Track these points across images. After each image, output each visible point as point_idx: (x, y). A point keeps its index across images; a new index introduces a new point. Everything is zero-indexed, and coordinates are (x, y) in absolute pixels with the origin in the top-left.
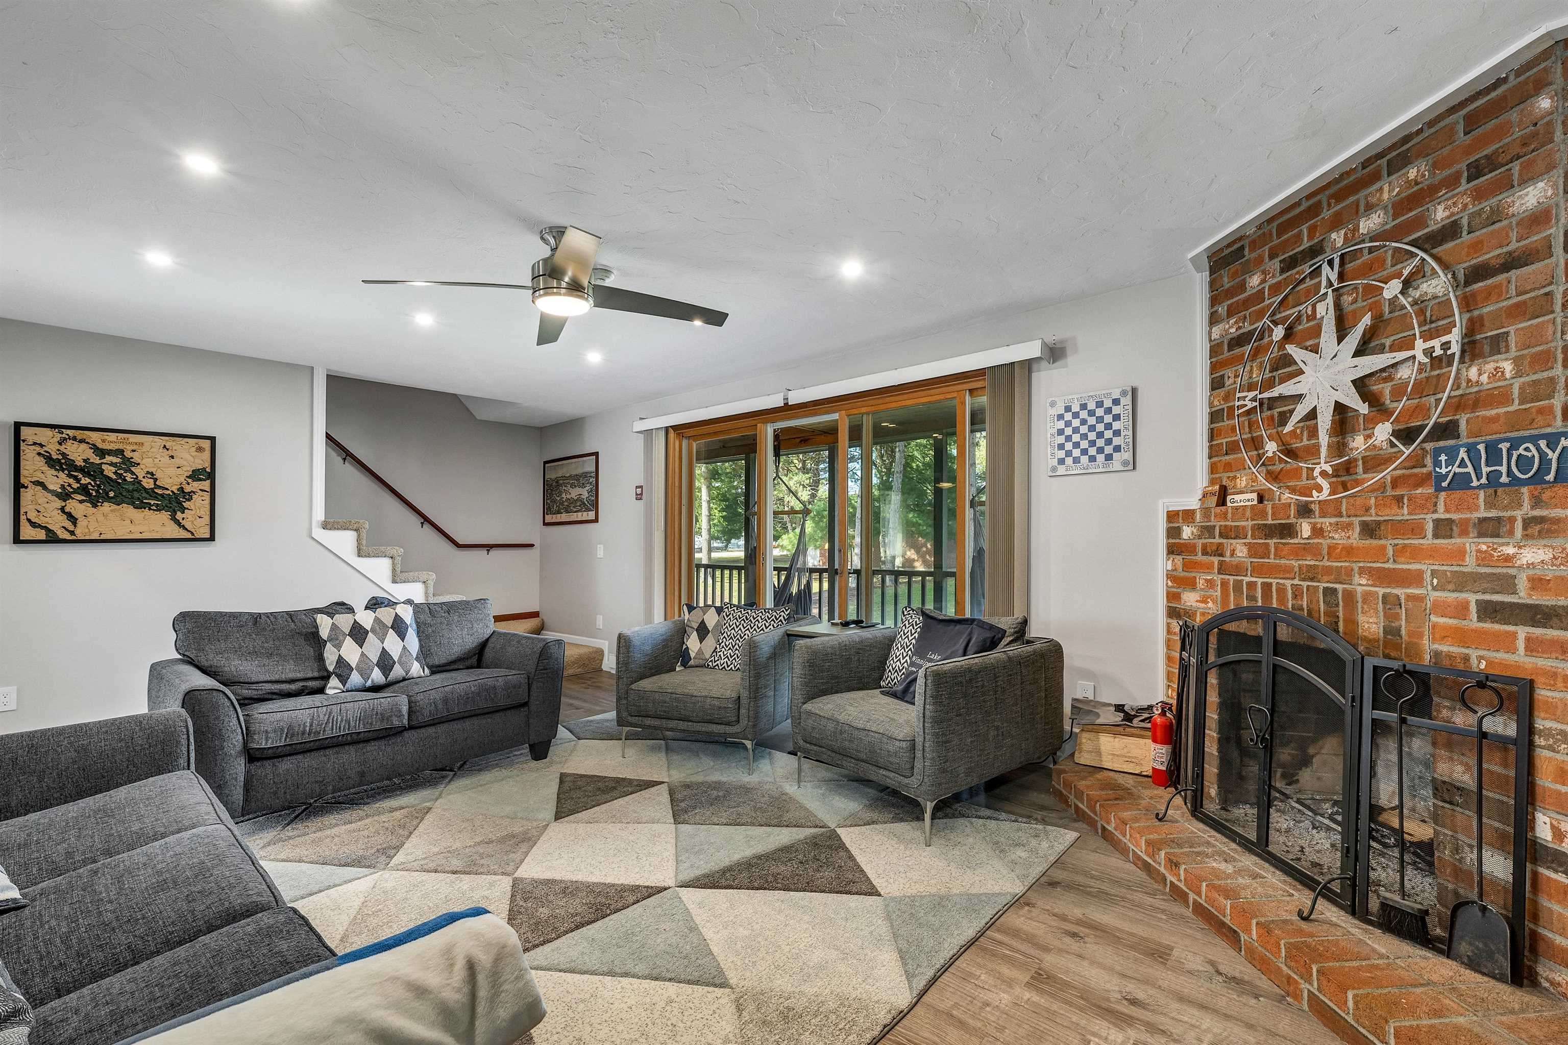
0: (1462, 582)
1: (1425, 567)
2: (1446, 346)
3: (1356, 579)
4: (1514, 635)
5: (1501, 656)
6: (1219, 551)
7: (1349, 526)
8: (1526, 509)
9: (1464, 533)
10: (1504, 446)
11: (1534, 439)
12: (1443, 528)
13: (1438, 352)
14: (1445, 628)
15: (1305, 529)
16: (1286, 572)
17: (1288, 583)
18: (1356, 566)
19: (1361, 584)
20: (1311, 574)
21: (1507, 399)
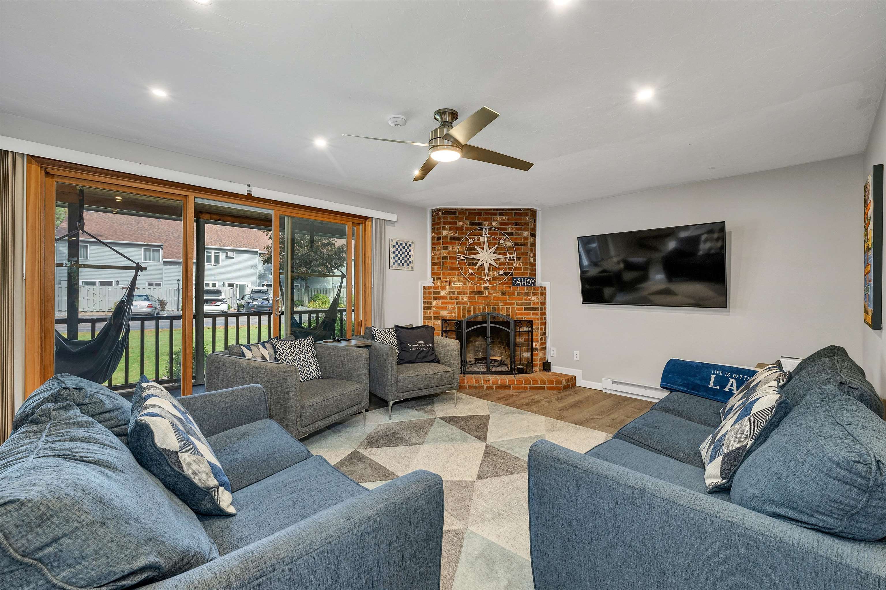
0: (522, 304)
1: (515, 301)
2: (513, 257)
3: (500, 304)
4: (530, 313)
5: (528, 317)
6: (457, 299)
7: (499, 292)
8: (532, 291)
9: (522, 295)
10: (526, 279)
11: (530, 278)
12: (518, 294)
13: (512, 258)
14: (519, 313)
15: (487, 293)
16: (481, 304)
17: (481, 306)
18: (500, 302)
19: (501, 305)
20: (488, 304)
21: (520, 270)
